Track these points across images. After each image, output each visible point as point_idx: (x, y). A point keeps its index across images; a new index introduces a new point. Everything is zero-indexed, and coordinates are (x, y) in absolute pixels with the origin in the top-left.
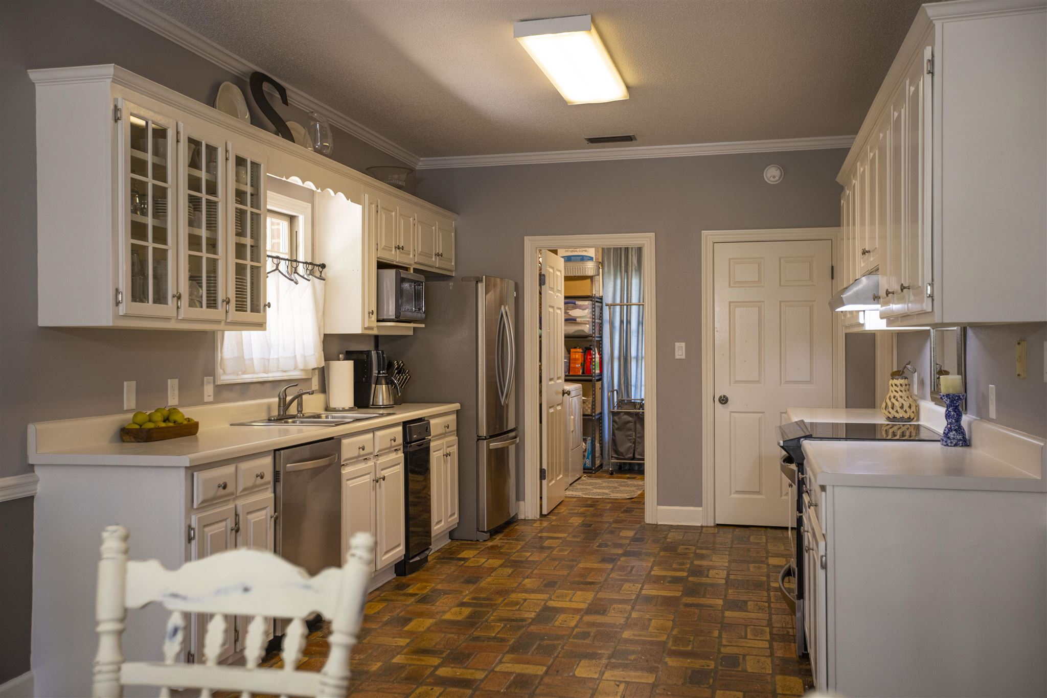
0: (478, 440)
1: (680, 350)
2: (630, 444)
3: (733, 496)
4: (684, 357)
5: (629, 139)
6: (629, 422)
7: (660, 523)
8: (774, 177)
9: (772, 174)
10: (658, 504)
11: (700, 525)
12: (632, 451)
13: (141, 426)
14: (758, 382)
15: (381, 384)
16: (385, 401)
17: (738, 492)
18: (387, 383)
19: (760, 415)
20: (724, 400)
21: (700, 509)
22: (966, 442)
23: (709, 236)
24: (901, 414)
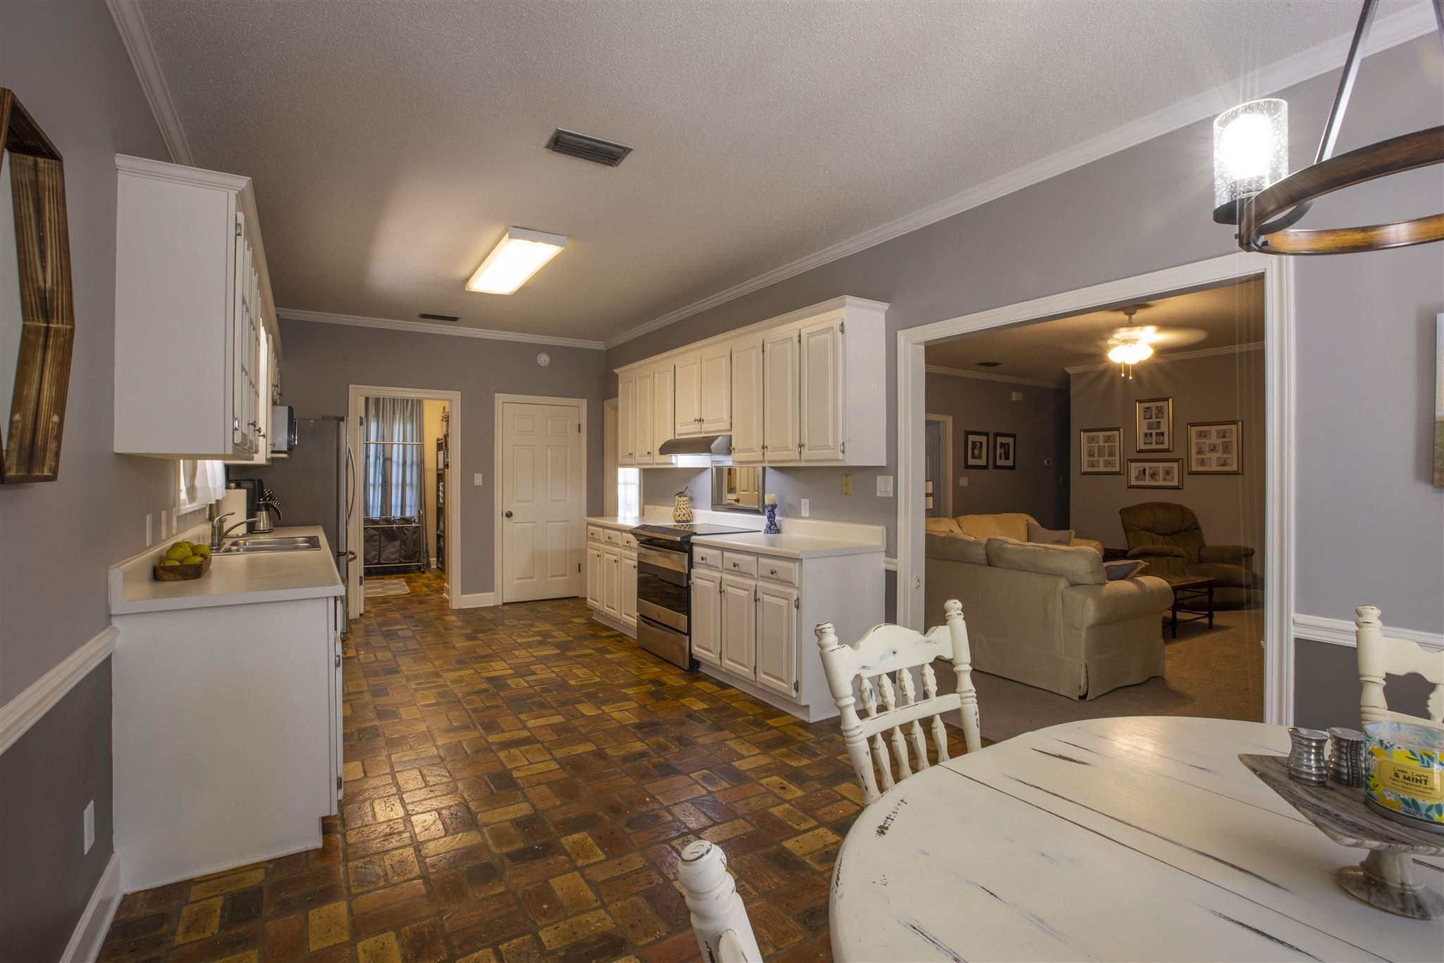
0: (338, 556)
1: (478, 480)
2: (376, 553)
3: (515, 582)
4: (481, 484)
5: (454, 319)
6: (375, 535)
7: (463, 608)
8: (545, 361)
9: (544, 359)
10: (462, 594)
11: (493, 605)
12: (378, 557)
13: (181, 562)
14: (532, 501)
15: (262, 511)
16: (265, 526)
17: (518, 579)
18: (267, 510)
19: (533, 524)
20: (509, 515)
21: (493, 593)
22: (778, 531)
23: (500, 398)
24: (684, 519)
